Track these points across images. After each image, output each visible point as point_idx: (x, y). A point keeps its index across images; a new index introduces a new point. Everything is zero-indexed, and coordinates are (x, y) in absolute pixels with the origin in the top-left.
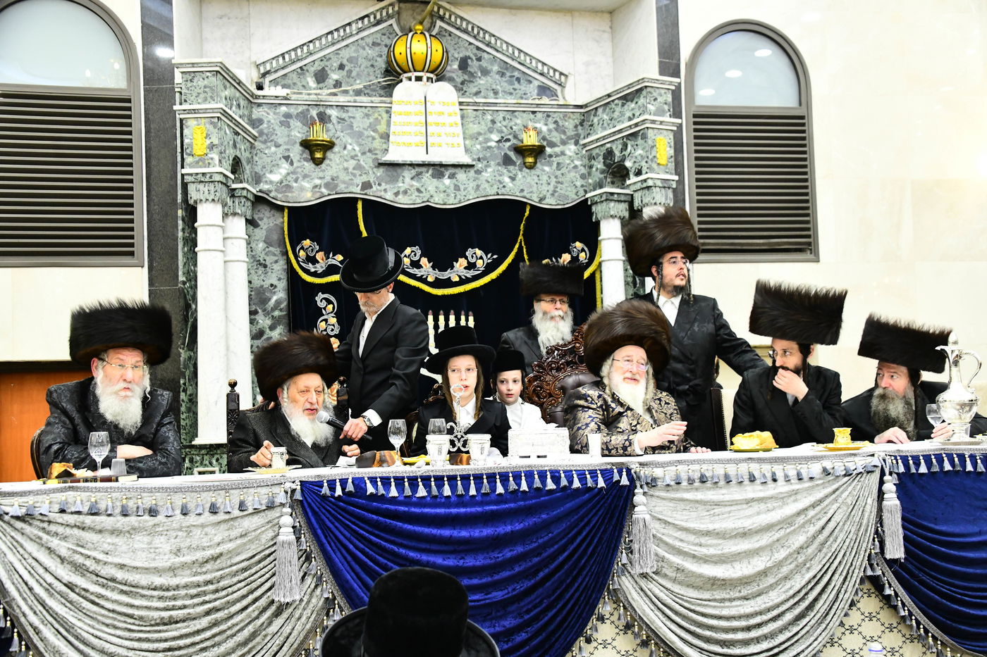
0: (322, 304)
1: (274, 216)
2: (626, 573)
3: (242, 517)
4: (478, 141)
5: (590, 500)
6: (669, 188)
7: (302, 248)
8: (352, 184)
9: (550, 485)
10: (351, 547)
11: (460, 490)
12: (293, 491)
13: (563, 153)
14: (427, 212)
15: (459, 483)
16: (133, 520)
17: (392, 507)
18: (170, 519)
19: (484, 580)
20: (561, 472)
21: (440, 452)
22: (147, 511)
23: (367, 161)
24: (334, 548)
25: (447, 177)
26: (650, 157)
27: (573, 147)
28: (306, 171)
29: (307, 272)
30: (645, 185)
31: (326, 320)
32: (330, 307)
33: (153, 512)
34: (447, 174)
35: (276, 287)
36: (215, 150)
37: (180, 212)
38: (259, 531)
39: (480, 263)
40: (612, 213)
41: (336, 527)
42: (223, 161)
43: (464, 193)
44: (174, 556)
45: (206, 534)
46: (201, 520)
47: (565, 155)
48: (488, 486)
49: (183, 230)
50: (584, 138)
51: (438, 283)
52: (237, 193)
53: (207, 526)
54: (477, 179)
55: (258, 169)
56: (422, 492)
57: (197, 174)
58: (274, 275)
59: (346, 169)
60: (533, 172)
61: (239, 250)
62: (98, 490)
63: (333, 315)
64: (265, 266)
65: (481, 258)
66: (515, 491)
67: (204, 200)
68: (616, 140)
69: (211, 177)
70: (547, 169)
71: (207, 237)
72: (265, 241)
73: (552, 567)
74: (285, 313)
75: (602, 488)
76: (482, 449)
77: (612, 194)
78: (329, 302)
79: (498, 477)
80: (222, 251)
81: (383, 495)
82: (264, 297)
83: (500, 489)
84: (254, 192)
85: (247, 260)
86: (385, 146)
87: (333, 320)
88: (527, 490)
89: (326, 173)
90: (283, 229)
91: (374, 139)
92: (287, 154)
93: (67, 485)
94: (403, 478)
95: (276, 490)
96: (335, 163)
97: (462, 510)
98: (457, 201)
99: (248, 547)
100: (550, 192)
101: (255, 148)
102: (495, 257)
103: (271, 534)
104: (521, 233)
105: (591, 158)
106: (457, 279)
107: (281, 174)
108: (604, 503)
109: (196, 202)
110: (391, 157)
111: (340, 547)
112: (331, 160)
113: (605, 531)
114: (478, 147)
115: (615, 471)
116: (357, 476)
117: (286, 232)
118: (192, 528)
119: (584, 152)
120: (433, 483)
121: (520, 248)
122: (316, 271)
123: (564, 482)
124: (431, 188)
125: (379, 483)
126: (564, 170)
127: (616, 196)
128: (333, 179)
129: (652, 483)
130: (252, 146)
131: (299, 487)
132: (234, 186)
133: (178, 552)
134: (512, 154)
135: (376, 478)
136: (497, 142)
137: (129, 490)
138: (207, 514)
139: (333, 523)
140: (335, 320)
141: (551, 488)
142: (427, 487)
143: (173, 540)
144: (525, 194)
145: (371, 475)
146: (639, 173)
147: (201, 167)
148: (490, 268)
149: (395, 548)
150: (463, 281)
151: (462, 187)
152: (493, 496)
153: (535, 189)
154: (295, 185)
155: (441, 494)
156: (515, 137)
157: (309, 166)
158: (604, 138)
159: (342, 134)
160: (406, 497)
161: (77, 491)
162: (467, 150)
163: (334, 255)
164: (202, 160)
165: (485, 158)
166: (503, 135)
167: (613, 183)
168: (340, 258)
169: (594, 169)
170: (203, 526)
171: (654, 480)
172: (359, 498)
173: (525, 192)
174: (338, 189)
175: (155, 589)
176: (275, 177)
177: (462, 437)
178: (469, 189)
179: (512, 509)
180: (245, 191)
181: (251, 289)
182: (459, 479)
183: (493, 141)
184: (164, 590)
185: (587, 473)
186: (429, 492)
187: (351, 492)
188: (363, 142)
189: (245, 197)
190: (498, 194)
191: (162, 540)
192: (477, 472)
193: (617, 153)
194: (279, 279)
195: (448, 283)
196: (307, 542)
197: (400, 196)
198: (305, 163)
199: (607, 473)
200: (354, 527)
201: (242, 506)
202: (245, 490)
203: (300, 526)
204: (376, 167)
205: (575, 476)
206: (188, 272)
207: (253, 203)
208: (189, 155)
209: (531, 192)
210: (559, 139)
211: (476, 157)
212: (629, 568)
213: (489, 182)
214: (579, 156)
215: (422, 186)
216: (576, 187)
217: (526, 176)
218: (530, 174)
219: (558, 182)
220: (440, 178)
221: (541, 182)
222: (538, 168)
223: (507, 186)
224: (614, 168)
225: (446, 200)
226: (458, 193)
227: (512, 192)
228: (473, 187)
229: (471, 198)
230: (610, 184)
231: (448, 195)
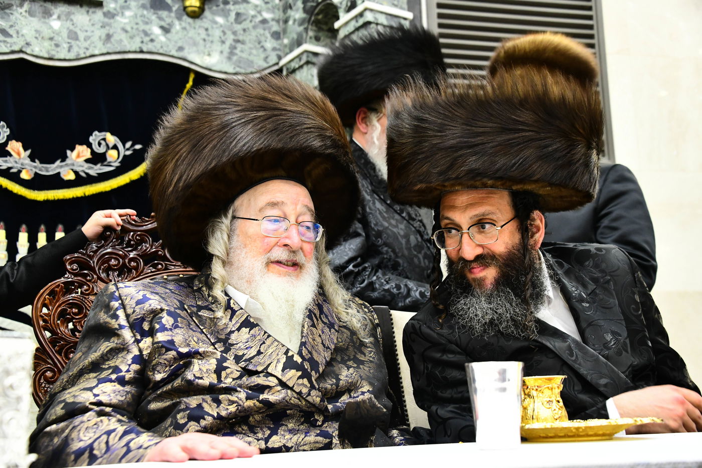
25: (55, 17)
30: (361, 21)
34: (56, 12)
39: (112, 155)
43: (86, 44)
47: (248, 3)
51: (38, 182)
54: (109, 25)
60: (198, 22)
65: (115, 147)
70: (220, 20)
77: (316, 54)
98: (71, 55)
100: (225, 54)
102: (138, 147)
105: (286, 7)
106: (72, 176)
124: (28, 32)
126: (247, 24)
144: (184, 54)
146: (352, 5)
148: (128, 164)
150: (81, 180)
151: (82, 36)
153: (201, 48)
167: (317, 39)
169: (291, 22)
173: (186, 52)
178: (95, 38)
190: (142, 52)
195: (56, 182)
209: (195, 53)
213: (126, 31)
214: (269, 6)
215: (11, 26)
216: (265, 50)
217: (188, 27)
218: (193, 25)
219: (238, 41)
220: (44, 18)
221: (210, 39)
222: (206, 18)
223: (157, 40)
224: (318, 14)
225: (53, 53)
226: (73, 42)
227: (165, 49)
228: (100, 37)
229: (97, 52)
230: (313, 40)
231: (57, 45)
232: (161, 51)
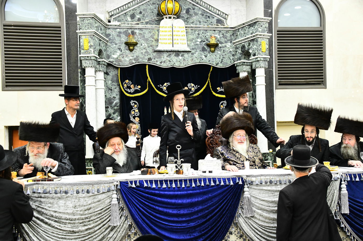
0: (133, 105)
1: (115, 71)
2: (241, 217)
3: (98, 194)
4: (192, 42)
5: (227, 189)
6: (266, 61)
7: (125, 83)
8: (144, 59)
9: (212, 184)
10: (138, 206)
11: (179, 185)
12: (117, 185)
13: (226, 46)
14: (173, 69)
15: (178, 182)
16: (59, 195)
17: (153, 191)
18: (72, 195)
19: (187, 219)
20: (217, 179)
21: (172, 170)
22: (64, 192)
23: (150, 50)
24: (132, 206)
25: (180, 56)
26: (259, 49)
27: (229, 44)
28: (127, 54)
29: (127, 92)
30: (257, 60)
31: (134, 111)
32: (136, 105)
33: (66, 192)
34: (181, 55)
35: (115, 98)
36: (92, 47)
37: (79, 70)
38: (105, 200)
39: (193, 89)
40: (244, 70)
41: (133, 199)
42: (95, 52)
43: (187, 62)
44: (74, 208)
45: (85, 201)
46: (84, 195)
47: (226, 47)
48: (189, 184)
49: (81, 77)
50: (234, 40)
52: (101, 63)
53: (86, 197)
54: (192, 56)
55: (108, 53)
56: (164, 186)
57: (85, 57)
58: (115, 93)
59: (142, 53)
60: (214, 53)
61: (101, 84)
62: (47, 184)
63: (137, 108)
64: (111, 90)
65: (193, 87)
66: (199, 186)
67: (88, 66)
68: (246, 41)
69: (90, 58)
70: (219, 52)
71: (89, 81)
72: (111, 80)
73: (213, 214)
74: (119, 108)
75: (232, 185)
76: (188, 169)
77: (244, 62)
78: (135, 104)
79: (193, 180)
80: (95, 86)
81: (150, 187)
82: (111, 102)
83: (194, 185)
84: (107, 62)
85: (105, 88)
86: (157, 44)
87: (137, 111)
88: (204, 185)
89: (134, 55)
90: (118, 76)
91: (152, 41)
92: (119, 47)
93: (35, 182)
94: (157, 181)
95: (111, 185)
96: (138, 51)
97: (179, 193)
98: (184, 65)
99: (101, 205)
100: (220, 61)
101: (107, 45)
102: (199, 86)
103: (109, 201)
104: (209, 77)
105: (236, 48)
107: (117, 55)
108: (233, 190)
109: (85, 67)
110: (159, 48)
111: (134, 206)
112: (136, 50)
113: (232, 201)
114: (193, 44)
115: (237, 178)
116: (141, 180)
117: (119, 77)
118: (81, 198)
119: (234, 46)
120: (169, 183)
121: (208, 83)
122: (131, 92)
123: (218, 183)
124: (174, 60)
125: (149, 183)
126: (226, 53)
127: (246, 63)
128: (137, 57)
129: (251, 183)
130: (106, 45)
131: (119, 184)
132: (99, 60)
133: (75, 207)
134: (206, 47)
135: (148, 180)
136: (200, 42)
137: (57, 184)
138: (86, 193)
139: (131, 197)
140: (138, 110)
141: (213, 185)
142: (167, 184)
143: (73, 203)
144: (210, 62)
145: (146, 179)
146: (254, 55)
147: (87, 54)
148: (197, 91)
149: (154, 207)
151: (186, 60)
152: (191, 188)
153: (214, 60)
154: (122, 59)
155: (172, 187)
156: (207, 40)
157: (128, 52)
158: (241, 41)
159: (140, 40)
160: (158, 188)
161: (39, 185)
162: (188, 45)
163: (137, 86)
164: (87, 51)
165: (195, 49)
166: (202, 39)
167: (245, 58)
168: (139, 87)
169: (238, 53)
170: (84, 197)
171: (252, 182)
172: (141, 188)
173: (211, 61)
174: (139, 61)
175: (67, 220)
176: (115, 56)
177: (180, 165)
178: (189, 60)
179: (198, 192)
180: (104, 62)
181: (106, 99)
182: (178, 181)
183: (198, 42)
184: (70, 220)
185: (226, 179)
186: (167, 186)
187: (138, 186)
188: (149, 43)
189: (104, 64)
190: (200, 62)
191: (69, 203)
192: (185, 179)
193: (246, 47)
194: (117, 95)
196: (122, 204)
197: (163, 63)
198: (126, 51)
199: (234, 179)
200: (139, 199)
201: (98, 191)
202: (99, 185)
203: (120, 198)
204: (153, 52)
205: (222, 180)
206: (83, 93)
207: (107, 66)
208: (82, 49)
209: (213, 62)
210: (224, 41)
211: (192, 48)
212: (242, 215)
213: (197, 58)
214: (232, 47)
215: (171, 59)
216: (231, 59)
217: (211, 55)
218: (212, 54)
219: (224, 58)
220: (178, 56)
221: (217, 58)
222: (216, 52)
223: (204, 59)
224: (245, 53)
225: (180, 65)
226: (184, 62)
227: (206, 61)
228: (190, 60)
229: (190, 64)
230: (244, 59)
231: (181, 63)
232: (205, 62)
